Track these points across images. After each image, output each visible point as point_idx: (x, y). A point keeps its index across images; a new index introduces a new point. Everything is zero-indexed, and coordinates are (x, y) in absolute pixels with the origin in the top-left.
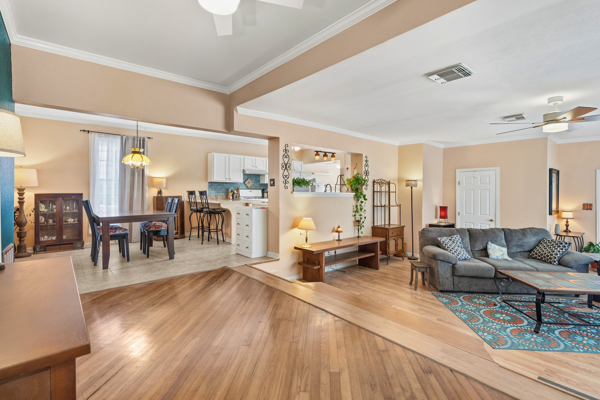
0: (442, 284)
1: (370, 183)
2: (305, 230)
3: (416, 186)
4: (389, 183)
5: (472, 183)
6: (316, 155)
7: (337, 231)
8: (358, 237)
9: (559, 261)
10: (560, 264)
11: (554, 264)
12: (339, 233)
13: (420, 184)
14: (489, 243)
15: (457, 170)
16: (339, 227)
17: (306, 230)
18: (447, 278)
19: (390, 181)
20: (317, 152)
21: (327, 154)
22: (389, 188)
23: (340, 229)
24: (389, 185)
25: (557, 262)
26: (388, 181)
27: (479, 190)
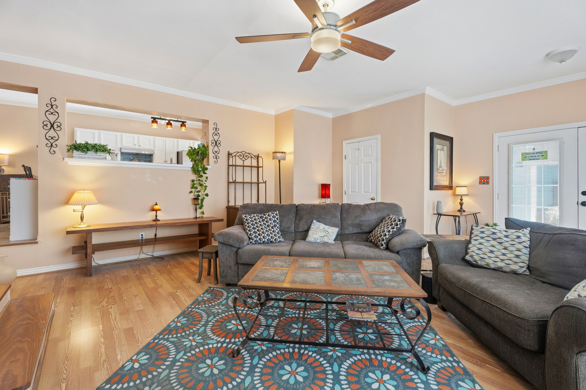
0: (223, 275)
1: (223, 156)
2: (79, 205)
3: (284, 159)
4: (258, 157)
5: (357, 156)
6: (153, 122)
7: (153, 210)
8: (196, 218)
9: (387, 244)
10: (387, 248)
11: (381, 249)
12: (156, 212)
13: (290, 158)
14: (314, 221)
15: (343, 142)
16: (156, 204)
17: (82, 205)
18: (230, 267)
19: (258, 155)
20: (154, 118)
21: (171, 122)
22: (258, 162)
23: (156, 207)
24: (258, 159)
25: (384, 246)
26: (256, 154)
27: (363, 164)
